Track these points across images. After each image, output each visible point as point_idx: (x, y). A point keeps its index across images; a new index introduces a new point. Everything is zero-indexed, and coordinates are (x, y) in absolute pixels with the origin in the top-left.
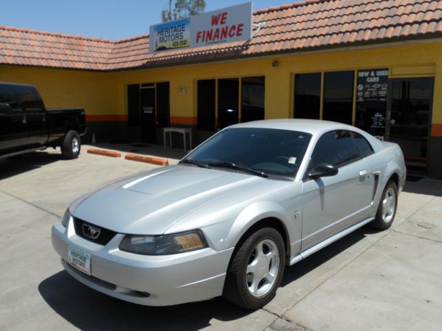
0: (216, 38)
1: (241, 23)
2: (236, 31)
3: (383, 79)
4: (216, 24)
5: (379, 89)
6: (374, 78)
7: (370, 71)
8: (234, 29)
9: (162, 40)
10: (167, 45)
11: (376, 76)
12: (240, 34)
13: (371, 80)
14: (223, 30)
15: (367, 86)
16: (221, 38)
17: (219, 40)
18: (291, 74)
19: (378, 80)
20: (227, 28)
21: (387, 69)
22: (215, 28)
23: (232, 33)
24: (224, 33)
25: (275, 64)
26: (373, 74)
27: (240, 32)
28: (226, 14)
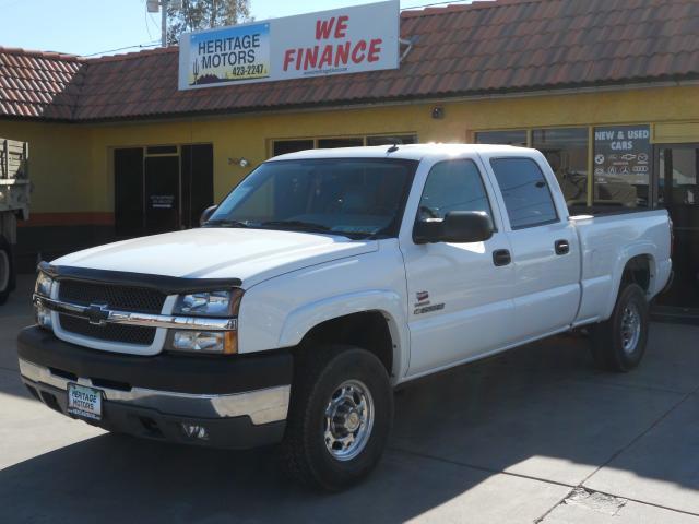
0: (325, 63)
1: (377, 38)
2: (366, 53)
3: (640, 145)
4: (326, 37)
5: (634, 163)
6: (624, 143)
7: (616, 130)
8: (363, 49)
9: (207, 63)
10: (220, 73)
11: (626, 139)
12: (377, 58)
13: (619, 147)
14: (340, 47)
15: (612, 157)
17: (333, 66)
18: (468, 132)
19: (631, 147)
20: (348, 44)
21: (646, 127)
22: (323, 43)
23: (358, 56)
24: (343, 54)
25: (438, 113)
26: (621, 135)
27: (375, 55)
28: (346, 18)
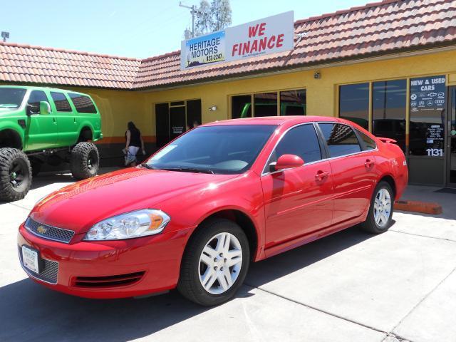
0: (254, 51)
1: (280, 34)
2: (275, 42)
3: (439, 88)
4: (254, 35)
5: (435, 98)
6: (429, 87)
7: (424, 79)
8: (274, 40)
9: (194, 55)
10: (200, 60)
11: (431, 84)
12: (281, 45)
13: (426, 88)
14: (261, 40)
15: (422, 95)
16: (260, 50)
17: (258, 52)
18: (335, 85)
19: (433, 89)
20: (266, 39)
21: (443, 77)
22: (252, 40)
23: (271, 45)
24: (263, 44)
25: (318, 76)
26: (427, 82)
27: (280, 43)
28: (264, 24)
